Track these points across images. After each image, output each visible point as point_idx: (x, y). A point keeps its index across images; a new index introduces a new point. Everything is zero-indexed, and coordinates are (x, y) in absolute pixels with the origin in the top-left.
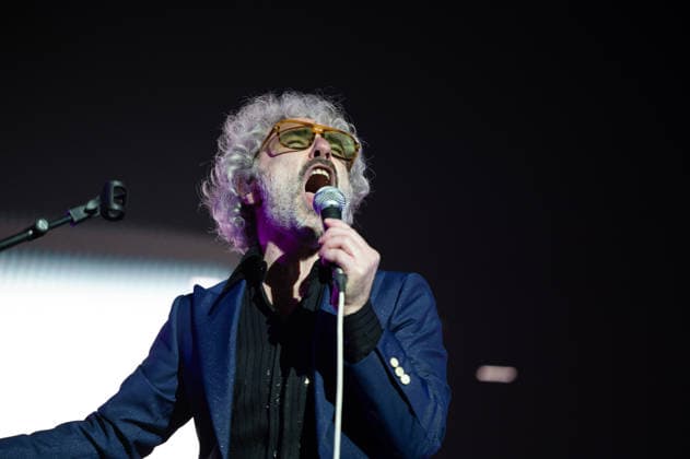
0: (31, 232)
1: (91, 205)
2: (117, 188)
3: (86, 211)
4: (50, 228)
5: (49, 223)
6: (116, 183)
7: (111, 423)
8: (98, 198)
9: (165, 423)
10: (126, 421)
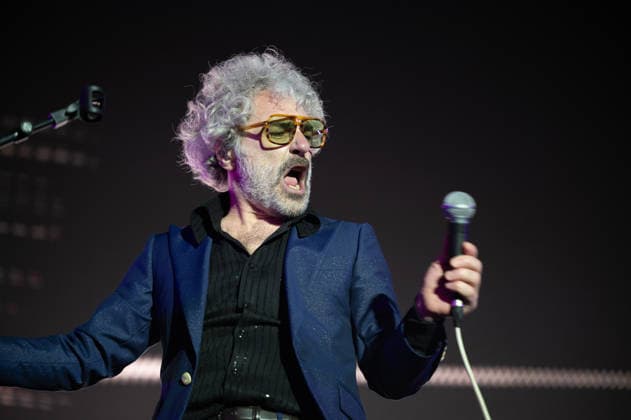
0: (16, 134)
1: (71, 109)
2: (94, 92)
3: (67, 114)
4: (33, 129)
5: (33, 125)
6: (94, 88)
7: (91, 337)
8: (78, 102)
9: (139, 340)
10: (105, 335)
